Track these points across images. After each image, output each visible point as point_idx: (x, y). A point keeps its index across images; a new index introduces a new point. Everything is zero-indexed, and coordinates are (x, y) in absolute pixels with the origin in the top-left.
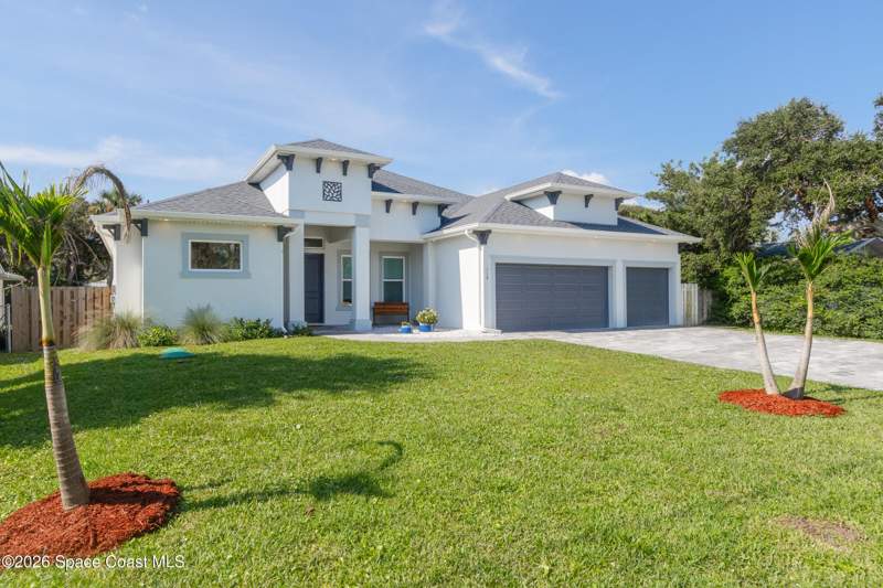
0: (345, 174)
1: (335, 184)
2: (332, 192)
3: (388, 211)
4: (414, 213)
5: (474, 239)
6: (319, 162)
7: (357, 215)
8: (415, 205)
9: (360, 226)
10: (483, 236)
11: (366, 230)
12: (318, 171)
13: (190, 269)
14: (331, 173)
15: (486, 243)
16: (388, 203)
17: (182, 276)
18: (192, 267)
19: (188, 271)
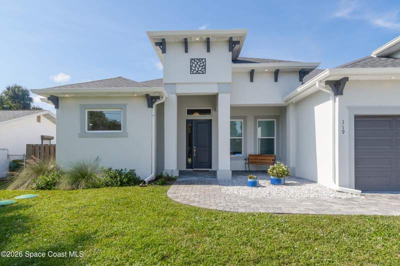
0: (208, 51)
1: (200, 60)
2: (198, 67)
3: (252, 80)
4: (276, 80)
5: (329, 91)
6: (186, 43)
7: (218, 84)
8: (276, 73)
9: (222, 93)
10: (337, 86)
11: (228, 96)
12: (186, 51)
13: (87, 131)
14: (197, 51)
15: (341, 94)
16: (252, 73)
17: (81, 136)
18: (89, 129)
19: (85, 132)
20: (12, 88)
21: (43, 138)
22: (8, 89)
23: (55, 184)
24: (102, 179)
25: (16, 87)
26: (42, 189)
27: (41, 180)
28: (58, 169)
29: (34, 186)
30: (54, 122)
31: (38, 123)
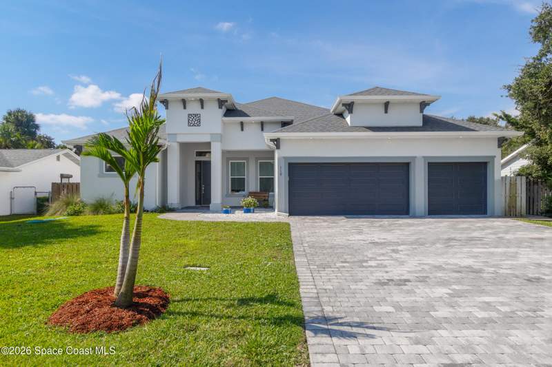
0: (202, 108)
1: (196, 115)
2: (194, 120)
3: (242, 130)
4: (262, 129)
6: (184, 102)
7: (211, 134)
8: (262, 124)
9: (213, 141)
11: (219, 143)
12: (185, 108)
14: (194, 108)
15: (279, 148)
16: (242, 124)
17: (99, 176)
18: (107, 171)
19: (103, 173)
20: (14, 112)
21: (62, 176)
22: (10, 114)
23: (81, 212)
24: (116, 208)
25: (19, 111)
26: (72, 215)
27: (70, 209)
28: (82, 202)
29: (66, 213)
30: (78, 164)
31: (58, 162)
